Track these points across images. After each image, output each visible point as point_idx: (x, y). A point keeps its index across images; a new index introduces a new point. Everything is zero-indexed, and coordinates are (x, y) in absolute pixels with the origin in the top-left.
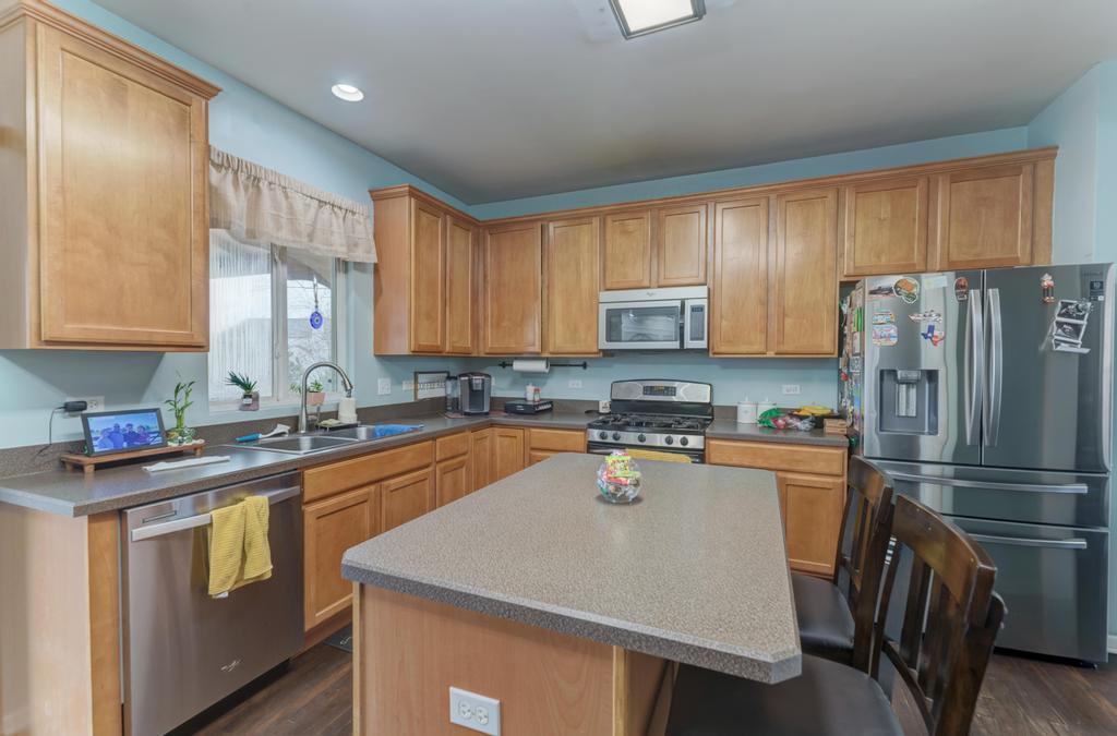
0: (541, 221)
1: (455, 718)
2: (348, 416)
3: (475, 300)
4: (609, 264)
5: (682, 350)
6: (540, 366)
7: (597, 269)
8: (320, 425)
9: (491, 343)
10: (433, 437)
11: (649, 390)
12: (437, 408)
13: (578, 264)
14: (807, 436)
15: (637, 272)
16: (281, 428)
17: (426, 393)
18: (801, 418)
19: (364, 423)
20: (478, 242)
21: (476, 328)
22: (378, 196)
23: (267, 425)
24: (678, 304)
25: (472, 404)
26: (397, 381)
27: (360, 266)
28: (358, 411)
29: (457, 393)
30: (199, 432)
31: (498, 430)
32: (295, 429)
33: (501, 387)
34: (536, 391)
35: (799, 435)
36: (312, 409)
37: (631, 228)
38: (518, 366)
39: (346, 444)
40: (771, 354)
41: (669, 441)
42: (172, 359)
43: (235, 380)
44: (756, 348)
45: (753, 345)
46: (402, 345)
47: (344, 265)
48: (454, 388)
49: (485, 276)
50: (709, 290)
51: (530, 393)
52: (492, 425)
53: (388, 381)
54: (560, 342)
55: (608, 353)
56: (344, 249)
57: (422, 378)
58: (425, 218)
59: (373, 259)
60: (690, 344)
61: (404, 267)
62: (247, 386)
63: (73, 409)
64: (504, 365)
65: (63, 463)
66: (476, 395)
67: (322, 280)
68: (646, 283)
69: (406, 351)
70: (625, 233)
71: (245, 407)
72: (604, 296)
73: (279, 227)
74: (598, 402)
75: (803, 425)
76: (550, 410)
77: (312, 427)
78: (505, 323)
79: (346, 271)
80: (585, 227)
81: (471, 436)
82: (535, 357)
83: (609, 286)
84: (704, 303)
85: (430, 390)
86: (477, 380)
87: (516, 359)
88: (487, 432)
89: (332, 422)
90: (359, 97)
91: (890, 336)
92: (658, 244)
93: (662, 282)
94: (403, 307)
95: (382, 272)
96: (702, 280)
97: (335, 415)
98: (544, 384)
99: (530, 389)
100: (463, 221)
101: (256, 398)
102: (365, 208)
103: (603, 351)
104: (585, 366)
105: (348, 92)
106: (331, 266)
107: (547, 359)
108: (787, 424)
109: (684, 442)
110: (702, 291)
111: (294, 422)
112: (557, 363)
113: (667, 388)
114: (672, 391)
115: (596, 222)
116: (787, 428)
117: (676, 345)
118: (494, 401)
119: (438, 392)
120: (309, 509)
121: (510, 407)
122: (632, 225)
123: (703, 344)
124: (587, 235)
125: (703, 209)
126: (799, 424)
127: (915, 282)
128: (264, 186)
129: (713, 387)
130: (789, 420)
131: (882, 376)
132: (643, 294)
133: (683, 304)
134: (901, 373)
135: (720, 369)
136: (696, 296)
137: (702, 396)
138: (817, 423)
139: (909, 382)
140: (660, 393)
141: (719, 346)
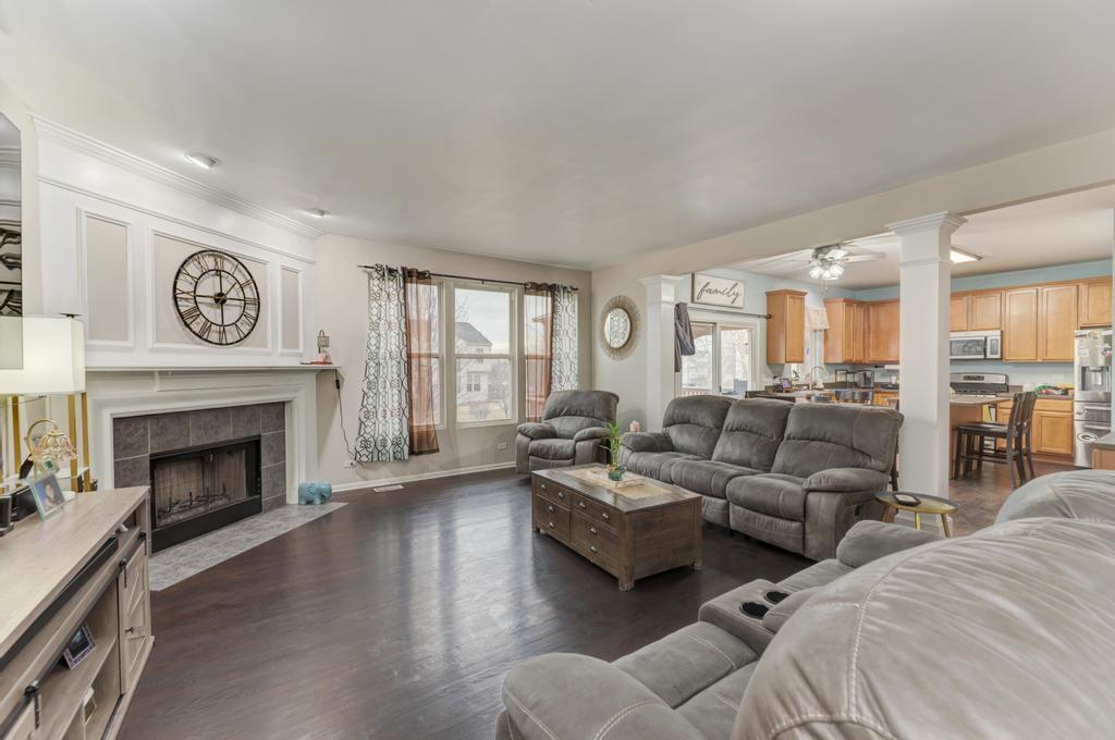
3: (864, 337)
5: (985, 359)
8: (814, 387)
9: (873, 356)
11: (969, 378)
14: (1059, 396)
15: (960, 323)
16: (805, 387)
17: (839, 379)
18: (1058, 389)
20: (866, 312)
21: (865, 351)
22: (826, 302)
23: (802, 386)
24: (983, 338)
25: (865, 384)
26: (833, 374)
27: (821, 331)
31: (880, 395)
33: (879, 377)
35: (1054, 396)
38: (887, 367)
40: (1039, 360)
44: (1030, 357)
45: (1027, 355)
46: (834, 360)
48: (852, 377)
49: (869, 326)
50: (1002, 332)
51: (893, 380)
56: (819, 326)
57: (838, 372)
59: (828, 327)
60: (989, 356)
61: (840, 329)
63: (775, 377)
64: (880, 367)
65: (774, 390)
66: (867, 380)
68: (965, 328)
70: (953, 306)
73: (807, 323)
77: (812, 388)
78: (879, 348)
82: (897, 364)
84: (999, 338)
85: (841, 378)
86: (869, 374)
87: (885, 364)
92: (970, 310)
93: (974, 328)
94: (839, 344)
95: (829, 331)
96: (998, 327)
99: (894, 377)
100: (861, 304)
101: (798, 377)
102: (824, 308)
108: (1047, 391)
110: (998, 332)
111: (808, 386)
113: (979, 377)
114: (983, 378)
116: (1047, 393)
117: (982, 357)
118: (875, 383)
119: (843, 379)
121: (884, 386)
123: (998, 356)
125: (999, 295)
126: (1056, 392)
127: (1097, 332)
129: (1007, 376)
130: (1050, 390)
131: (1084, 369)
132: (962, 334)
133: (986, 338)
134: (1092, 368)
135: (1010, 367)
136: (994, 335)
137: (1001, 380)
138: (1066, 392)
139: (1095, 371)
140: (974, 378)
141: (1007, 356)
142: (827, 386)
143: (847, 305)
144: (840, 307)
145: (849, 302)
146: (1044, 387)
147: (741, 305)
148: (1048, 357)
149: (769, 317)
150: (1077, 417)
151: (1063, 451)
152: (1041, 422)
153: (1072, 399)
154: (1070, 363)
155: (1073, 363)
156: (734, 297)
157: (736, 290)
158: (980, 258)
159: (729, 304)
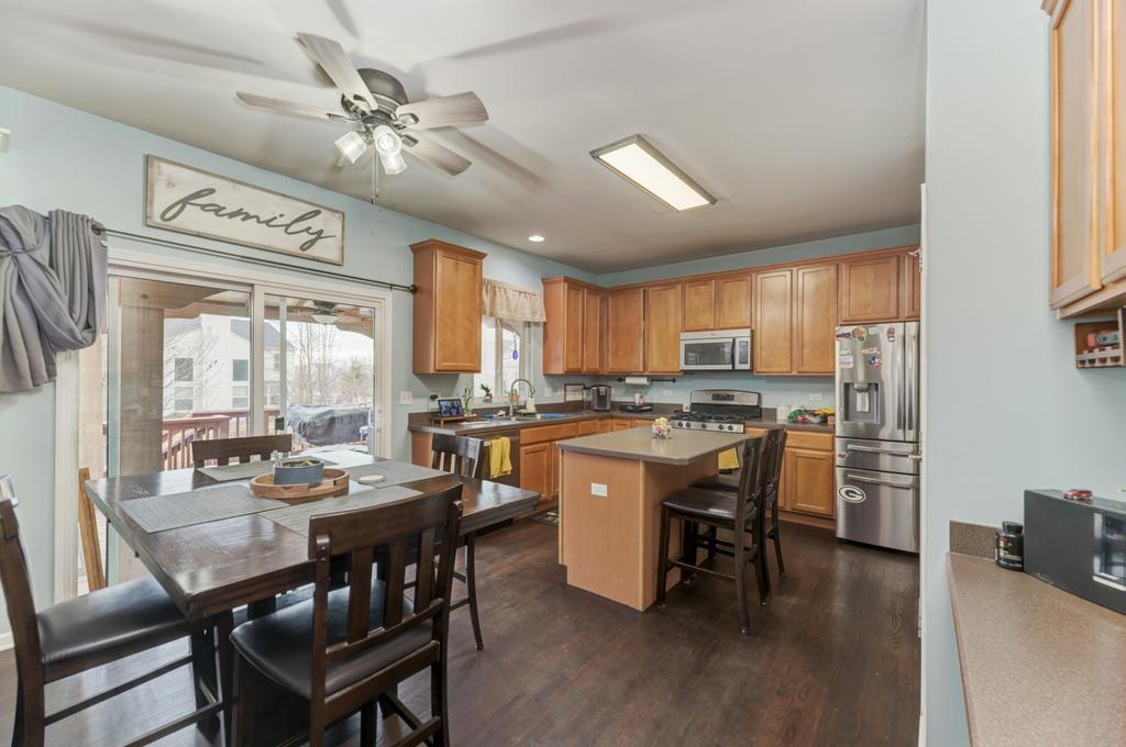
0: (643, 288)
1: (593, 492)
2: (531, 408)
3: (601, 338)
4: (687, 315)
5: (733, 370)
6: (644, 381)
7: (680, 318)
8: (518, 411)
9: (612, 365)
10: (578, 421)
11: (716, 397)
12: (576, 407)
13: (667, 315)
14: (818, 426)
15: (707, 319)
16: (502, 412)
17: (571, 397)
18: (815, 415)
19: (539, 413)
20: (604, 302)
21: (602, 356)
22: (546, 282)
23: (496, 410)
24: (731, 340)
25: (599, 404)
26: (555, 390)
27: (536, 324)
28: (536, 406)
29: (590, 398)
30: (474, 411)
31: (615, 421)
32: (507, 414)
33: (618, 395)
34: (641, 397)
35: (812, 426)
36: (515, 404)
37: (701, 291)
38: (629, 380)
39: (530, 420)
40: (794, 373)
41: (721, 428)
42: (462, 376)
43: (483, 387)
44: (784, 369)
45: (781, 366)
46: (559, 369)
47: (528, 324)
48: (588, 395)
49: (608, 322)
50: (752, 331)
51: (637, 399)
52: (612, 417)
53: (550, 389)
54: (656, 365)
55: (687, 373)
56: (529, 316)
57: (568, 387)
58: (573, 292)
59: (545, 320)
60: (738, 366)
61: (561, 323)
62: (487, 390)
63: (434, 398)
64: (620, 380)
65: (431, 420)
66: (602, 399)
67: (518, 334)
68: (712, 327)
69: (561, 372)
70: (698, 294)
71: (486, 401)
72: (684, 336)
73: (502, 309)
74: (682, 406)
75: (815, 420)
76: (650, 410)
77: (515, 413)
78: (620, 353)
79: (529, 327)
80: (672, 291)
81: (599, 423)
82: (641, 376)
83: (687, 328)
84: (749, 340)
85: (574, 396)
86: (602, 389)
87: (628, 376)
88: (608, 421)
89: (523, 411)
90: (542, 239)
91: (849, 363)
92: (718, 301)
93: (722, 326)
94: (560, 346)
95: (548, 325)
96: (748, 324)
97: (524, 407)
98: (646, 393)
99: (637, 396)
100: (595, 290)
101: (491, 396)
102: (539, 290)
103: (682, 371)
104: (674, 381)
105: (536, 238)
106: (522, 325)
107: (648, 376)
108: (804, 419)
109: (730, 428)
110: (747, 332)
111: (507, 409)
112: (656, 379)
113: (728, 396)
114: (732, 398)
115: (679, 287)
116: (804, 421)
117: (729, 367)
118: (613, 403)
119: (578, 397)
120: (522, 449)
121: (623, 407)
122: (702, 289)
123: (747, 367)
124: (673, 296)
125: (749, 278)
126: (813, 419)
127: (864, 330)
128: (497, 290)
129: (759, 395)
130: (807, 416)
131: (847, 386)
132: (708, 334)
133: (734, 340)
134: (856, 386)
135: (763, 383)
136: (743, 335)
137: (752, 401)
138: (825, 419)
139: (860, 390)
140: (724, 399)
141: (759, 368)
142: (541, 408)
143: (569, 288)
144: (561, 290)
145: (573, 285)
146: (800, 412)
147: (334, 255)
148: (804, 369)
149: (414, 290)
150: (839, 461)
151: (822, 509)
152: (795, 467)
153: (833, 431)
154: (830, 378)
155: (834, 376)
156: (306, 237)
157: (316, 224)
158: (713, 200)
159: (295, 249)
